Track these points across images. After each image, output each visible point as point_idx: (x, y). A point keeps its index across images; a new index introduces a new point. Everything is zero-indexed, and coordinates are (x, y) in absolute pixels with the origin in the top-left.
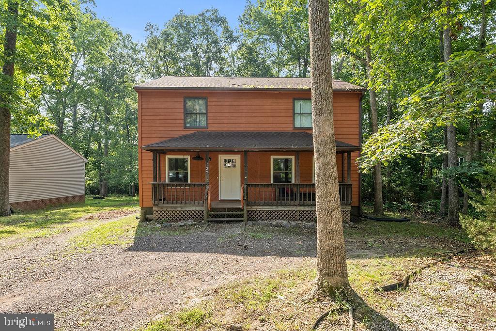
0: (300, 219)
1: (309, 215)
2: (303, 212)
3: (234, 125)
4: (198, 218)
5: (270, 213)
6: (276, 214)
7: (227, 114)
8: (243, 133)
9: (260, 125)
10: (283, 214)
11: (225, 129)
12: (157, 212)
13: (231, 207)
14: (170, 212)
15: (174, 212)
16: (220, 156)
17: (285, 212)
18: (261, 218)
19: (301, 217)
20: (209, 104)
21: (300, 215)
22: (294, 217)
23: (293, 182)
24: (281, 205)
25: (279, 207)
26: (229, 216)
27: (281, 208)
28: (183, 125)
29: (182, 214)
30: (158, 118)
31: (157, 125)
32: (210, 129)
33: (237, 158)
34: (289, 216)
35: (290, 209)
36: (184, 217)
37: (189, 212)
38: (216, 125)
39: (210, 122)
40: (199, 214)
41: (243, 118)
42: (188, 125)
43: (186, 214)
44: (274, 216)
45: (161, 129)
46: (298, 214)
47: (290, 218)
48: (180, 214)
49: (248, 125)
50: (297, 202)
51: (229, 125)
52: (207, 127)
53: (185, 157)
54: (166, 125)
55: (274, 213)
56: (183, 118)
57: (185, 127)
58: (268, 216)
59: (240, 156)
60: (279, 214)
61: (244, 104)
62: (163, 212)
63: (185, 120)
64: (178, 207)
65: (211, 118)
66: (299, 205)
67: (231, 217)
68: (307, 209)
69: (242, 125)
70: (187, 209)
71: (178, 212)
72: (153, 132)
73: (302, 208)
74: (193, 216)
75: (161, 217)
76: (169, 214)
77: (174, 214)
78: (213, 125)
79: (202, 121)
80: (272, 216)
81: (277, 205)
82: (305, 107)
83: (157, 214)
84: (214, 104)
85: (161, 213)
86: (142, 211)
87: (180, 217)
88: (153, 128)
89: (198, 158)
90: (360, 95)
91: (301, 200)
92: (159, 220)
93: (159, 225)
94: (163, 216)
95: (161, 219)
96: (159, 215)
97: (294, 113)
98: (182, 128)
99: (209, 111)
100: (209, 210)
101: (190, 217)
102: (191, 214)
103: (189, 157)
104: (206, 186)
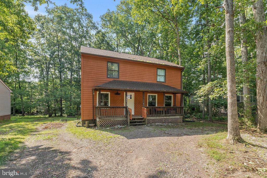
1: (168, 120)
3: (132, 78)
4: (124, 123)
8: (137, 82)
9: (143, 79)
11: (128, 80)
12: (101, 122)
13: (138, 118)
14: (108, 121)
18: (150, 122)
20: (120, 66)
22: (163, 122)
23: (157, 106)
24: (158, 116)
25: (157, 117)
26: (138, 122)
27: (158, 118)
28: (106, 76)
30: (92, 71)
31: (92, 75)
32: (120, 79)
33: (133, 94)
36: (114, 124)
38: (123, 77)
39: (120, 75)
40: (120, 122)
41: (136, 75)
42: (109, 76)
43: (115, 122)
45: (95, 77)
46: (164, 120)
47: (161, 122)
48: (113, 122)
49: (138, 79)
50: (164, 115)
51: (130, 78)
52: (118, 78)
53: (107, 93)
54: (97, 75)
57: (108, 77)
59: (134, 93)
61: (136, 68)
62: (104, 122)
63: (107, 73)
64: (112, 119)
65: (121, 73)
66: (165, 116)
68: (167, 118)
69: (135, 78)
70: (117, 119)
71: (112, 121)
72: (90, 78)
73: (165, 117)
74: (119, 123)
75: (103, 125)
76: (107, 122)
77: (110, 122)
78: (122, 77)
79: (115, 74)
80: (154, 121)
81: (156, 116)
82: (161, 72)
83: (101, 123)
84: (122, 66)
85: (103, 123)
86: (86, 122)
87: (113, 124)
88: (90, 76)
89: (117, 94)
90: (181, 70)
91: (166, 114)
92: (101, 126)
93: (108, 128)
94: (104, 124)
95: (103, 126)
96: (102, 124)
97: (157, 75)
98: (106, 78)
99: (120, 70)
100: (130, 120)
101: (117, 124)
102: (118, 122)
103: (109, 93)
104: (126, 108)
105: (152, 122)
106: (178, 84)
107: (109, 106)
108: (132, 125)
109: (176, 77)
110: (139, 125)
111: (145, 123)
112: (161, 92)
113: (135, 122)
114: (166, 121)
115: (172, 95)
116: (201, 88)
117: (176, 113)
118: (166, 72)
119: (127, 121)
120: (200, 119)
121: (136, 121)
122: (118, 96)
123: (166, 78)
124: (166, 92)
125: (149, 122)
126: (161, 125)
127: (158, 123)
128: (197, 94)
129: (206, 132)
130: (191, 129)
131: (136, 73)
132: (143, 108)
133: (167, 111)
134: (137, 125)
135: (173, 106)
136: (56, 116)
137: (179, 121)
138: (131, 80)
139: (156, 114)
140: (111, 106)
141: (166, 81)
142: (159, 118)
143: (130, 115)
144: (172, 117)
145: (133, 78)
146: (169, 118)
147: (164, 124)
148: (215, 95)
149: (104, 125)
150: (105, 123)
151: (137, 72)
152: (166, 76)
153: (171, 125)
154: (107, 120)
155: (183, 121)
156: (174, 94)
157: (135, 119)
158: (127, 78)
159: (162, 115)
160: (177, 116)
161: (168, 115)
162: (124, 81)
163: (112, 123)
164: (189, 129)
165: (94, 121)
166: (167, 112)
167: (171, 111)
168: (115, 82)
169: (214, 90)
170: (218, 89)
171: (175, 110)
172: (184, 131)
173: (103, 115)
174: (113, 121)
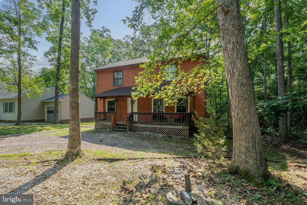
0: (159, 132)
1: (164, 131)
2: (160, 128)
3: (134, 83)
5: (143, 128)
6: (146, 129)
7: (131, 78)
10: (150, 129)
16: (128, 99)
19: (159, 131)
20: (124, 73)
22: (156, 131)
23: (164, 112)
25: (148, 125)
28: (113, 85)
30: (104, 82)
32: (124, 86)
35: (153, 126)
36: (106, 128)
38: (126, 84)
39: (124, 82)
42: (115, 85)
45: (105, 87)
46: (157, 129)
47: (154, 131)
50: (157, 123)
51: (132, 83)
56: (113, 81)
60: (148, 129)
68: (162, 127)
75: (98, 127)
79: (120, 82)
84: (126, 73)
99: (124, 77)
110: (121, 131)
137: (182, 132)
138: (133, 85)
144: (169, 127)
146: (164, 127)
160: (178, 125)
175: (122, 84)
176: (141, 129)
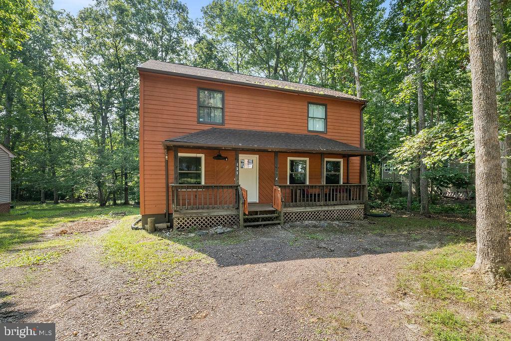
0: (324, 219)
1: (332, 215)
2: (327, 212)
3: (252, 124)
4: (232, 222)
5: (299, 214)
6: (304, 216)
9: (277, 126)
10: (310, 215)
11: (243, 127)
12: (179, 219)
13: (263, 210)
14: (195, 218)
15: (200, 218)
16: (240, 156)
17: (311, 213)
18: (290, 220)
19: (325, 217)
20: (226, 98)
21: (324, 215)
22: (319, 217)
23: (308, 184)
24: (309, 206)
25: (307, 208)
26: (264, 219)
27: (309, 209)
28: (196, 120)
29: (208, 220)
30: (167, 108)
31: (165, 116)
32: (227, 126)
33: (255, 158)
34: (315, 216)
35: (316, 209)
36: (211, 224)
37: (217, 218)
38: (233, 122)
39: (226, 118)
40: (224, 219)
41: (262, 117)
42: (201, 120)
43: (213, 220)
44: (302, 218)
46: (322, 214)
47: (316, 218)
48: (206, 220)
49: (266, 125)
50: (322, 203)
51: (248, 123)
52: (223, 124)
53: (199, 155)
54: (176, 117)
55: (302, 214)
56: (196, 111)
58: (297, 218)
59: (258, 156)
60: (307, 215)
61: (262, 102)
62: (186, 219)
63: (199, 114)
64: (204, 213)
65: (228, 114)
66: (324, 205)
67: (265, 221)
68: (330, 208)
69: (261, 124)
70: (216, 214)
71: (204, 218)
72: (159, 125)
73: (326, 208)
74: (222, 221)
75: (183, 225)
76: (193, 221)
77: (199, 220)
78: (230, 122)
79: (216, 116)
80: (301, 217)
81: (305, 206)
82: (317, 112)
83: (179, 221)
84: (231, 98)
85: (183, 221)
86: (149, 220)
87: (206, 224)
88: (160, 120)
89: (219, 157)
90: (361, 106)
91: (326, 201)
92: (181, 229)
93: (192, 235)
94: (186, 223)
95: (183, 228)
96: (181, 223)
97: (308, 117)
98: (195, 123)
99: (226, 106)
100: (245, 214)
101: (217, 224)
102: (219, 219)
103: (202, 156)
104: (236, 188)
105: (296, 218)
106: (353, 136)
107: (203, 183)
108: (249, 226)
109: (349, 122)
110: (265, 225)
111: (278, 222)
112: (317, 153)
113: (257, 220)
114: (328, 216)
115: (341, 160)
116: (403, 142)
117: (350, 199)
118: (328, 110)
119: (238, 216)
120: (402, 209)
121: (259, 216)
122: (222, 161)
123: (328, 124)
124: (326, 154)
125: (289, 218)
126: (315, 226)
127: (310, 222)
128: (396, 155)
129: (417, 244)
130: (382, 236)
131: (262, 113)
132: (275, 187)
133: (330, 194)
134: (261, 225)
135: (343, 183)
136: (115, 204)
137: (356, 215)
138: (250, 128)
139: (304, 201)
140: (206, 185)
141: (328, 130)
142: (311, 210)
143: (244, 203)
144: (340, 208)
145: (255, 124)
146: (333, 208)
147: (323, 222)
148: (437, 158)
149: (186, 227)
150: (188, 221)
151: (262, 110)
152: (328, 120)
153: (338, 226)
154: (194, 215)
155: (366, 216)
156: (346, 157)
157: (256, 213)
158: (243, 123)
159: (318, 203)
160: (351, 204)
161: (332, 202)
162: (235, 130)
163: (204, 222)
164: (377, 235)
165: (168, 218)
166: (329, 198)
167: (338, 195)
168: (215, 132)
169: (435, 146)
170: (444, 144)
171: (346, 192)
172: (365, 242)
173: (184, 204)
174: (206, 218)
175: (221, 122)
176: (294, 217)
